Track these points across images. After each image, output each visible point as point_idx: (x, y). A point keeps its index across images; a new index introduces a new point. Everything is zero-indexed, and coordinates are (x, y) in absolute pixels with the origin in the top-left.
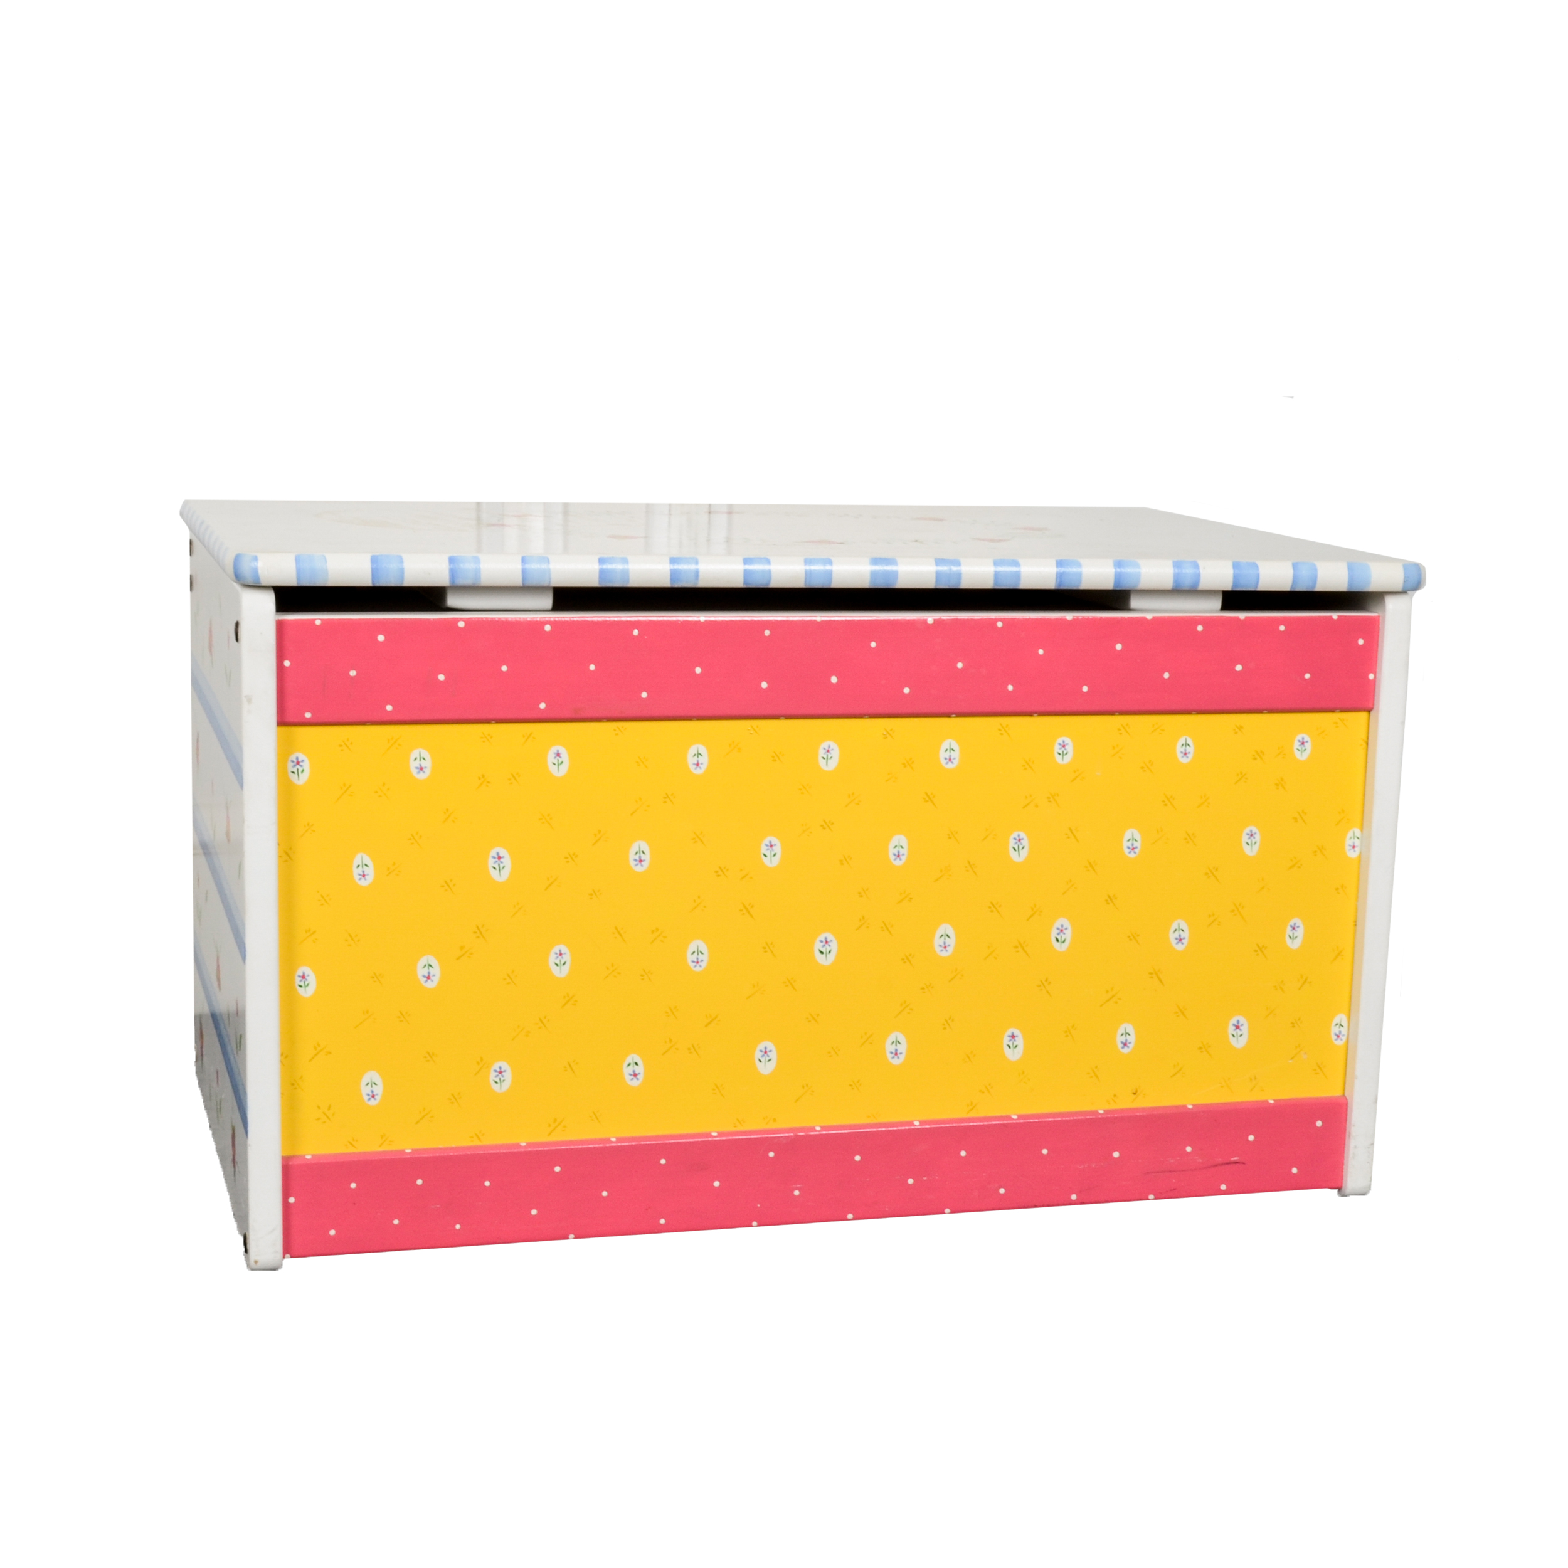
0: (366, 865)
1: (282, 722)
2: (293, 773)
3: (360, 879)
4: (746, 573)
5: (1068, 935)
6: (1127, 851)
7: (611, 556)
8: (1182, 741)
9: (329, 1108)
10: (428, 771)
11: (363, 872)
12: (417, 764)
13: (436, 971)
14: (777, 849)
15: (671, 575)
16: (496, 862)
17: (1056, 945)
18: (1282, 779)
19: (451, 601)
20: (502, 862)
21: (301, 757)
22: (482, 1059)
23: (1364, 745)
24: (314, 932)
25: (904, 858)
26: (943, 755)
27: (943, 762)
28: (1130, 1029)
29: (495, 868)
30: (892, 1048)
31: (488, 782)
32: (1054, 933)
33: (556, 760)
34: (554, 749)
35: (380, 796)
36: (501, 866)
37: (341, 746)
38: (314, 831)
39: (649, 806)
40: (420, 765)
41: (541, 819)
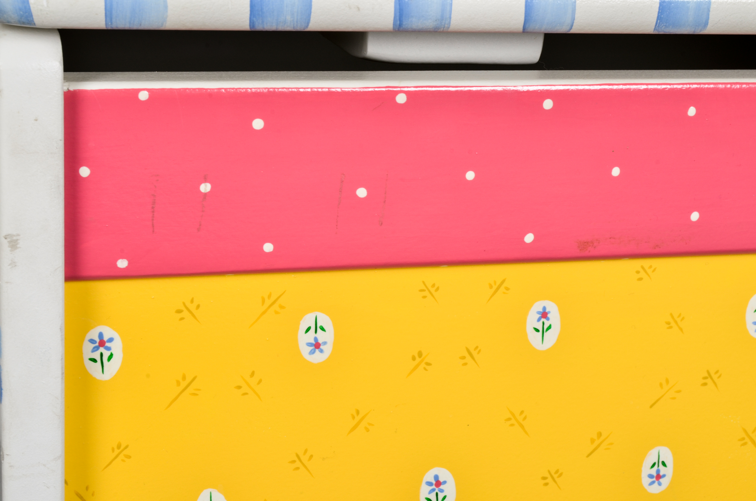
1: (73, 274)
2: (94, 360)
10: (327, 349)
12: (310, 337)
16: (433, 490)
19: (375, 52)
20: (442, 491)
21: (108, 332)
31: (428, 364)
33: (541, 323)
34: (538, 307)
35: (246, 394)
36: (441, 497)
37: (178, 311)
38: (129, 457)
39: (679, 392)
40: (316, 339)
41: (509, 419)
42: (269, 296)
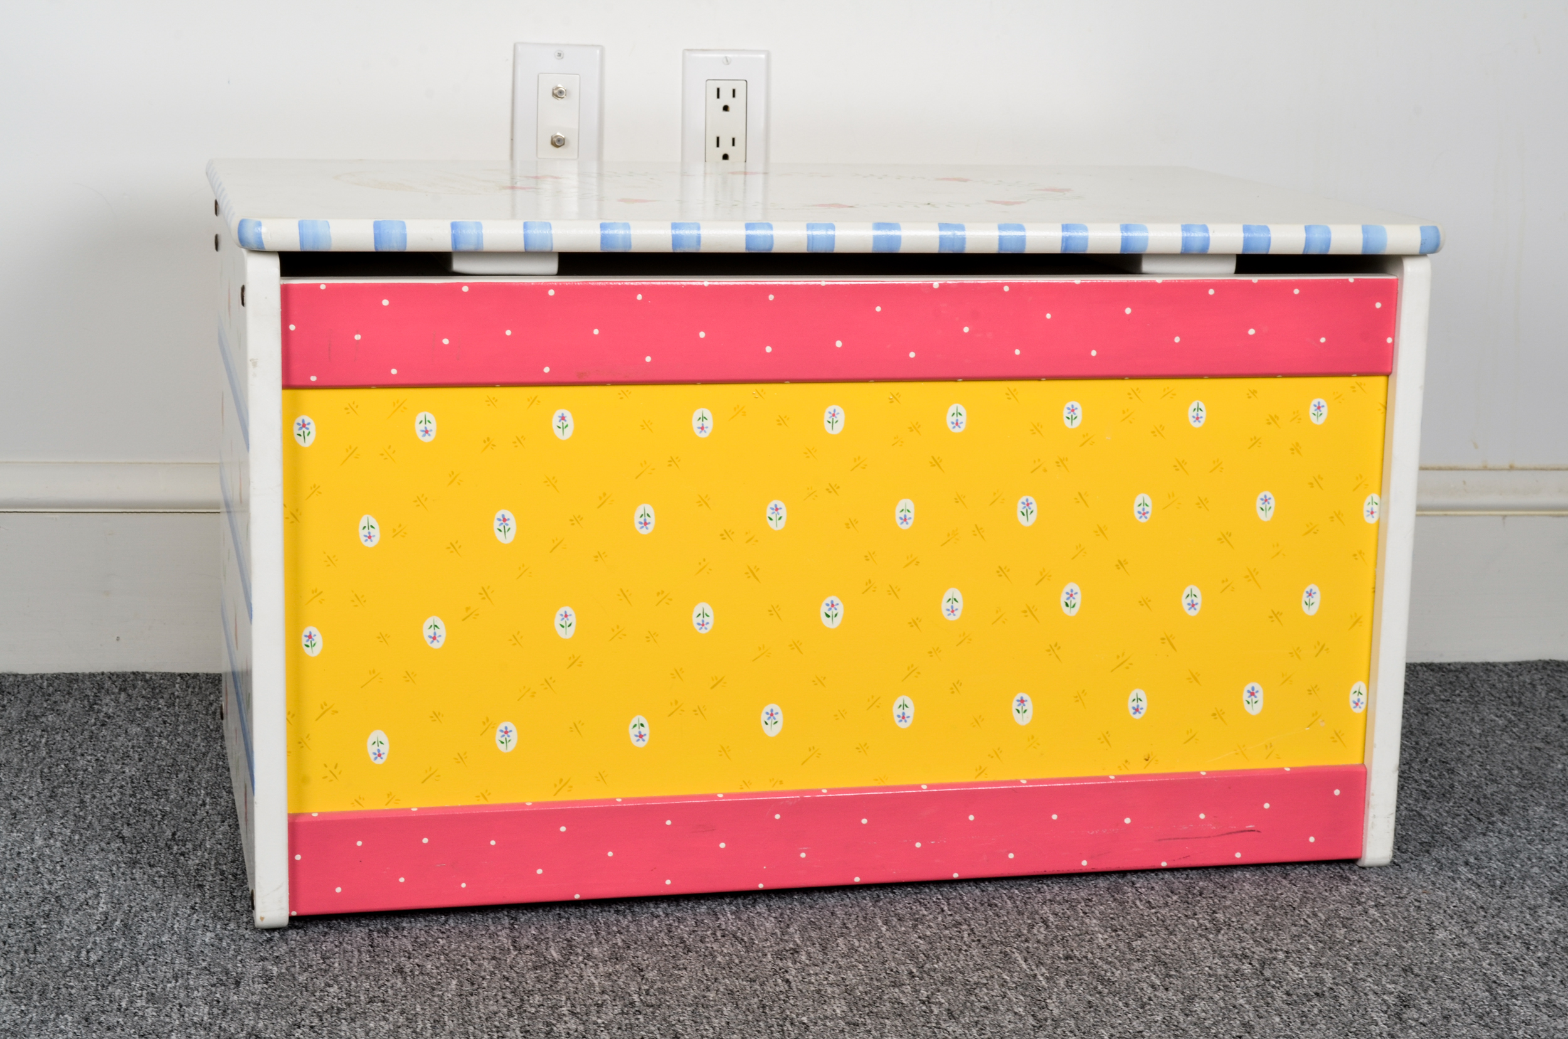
0: (372, 527)
1: (287, 385)
2: (300, 435)
3: (366, 540)
4: (748, 237)
5: (1078, 600)
6: (1137, 516)
7: (613, 222)
8: (1194, 405)
9: (336, 767)
10: (433, 434)
11: (369, 533)
12: (422, 427)
13: (442, 632)
14: (783, 512)
15: (673, 241)
16: (502, 524)
17: (1066, 610)
18: (1297, 444)
19: (457, 266)
20: (507, 525)
21: (307, 420)
22: (488, 720)
23: (1383, 410)
24: (321, 593)
25: (910, 522)
26: (950, 419)
27: (950, 426)
28: (1142, 694)
29: (500, 530)
30: (900, 712)
31: (494, 445)
32: (1064, 598)
33: (561, 423)
34: (559, 413)
35: (386, 459)
36: (507, 528)
37: (346, 409)
38: (320, 493)
39: (654, 469)
40: (426, 428)
41: (546, 482)
42: (398, 402)
